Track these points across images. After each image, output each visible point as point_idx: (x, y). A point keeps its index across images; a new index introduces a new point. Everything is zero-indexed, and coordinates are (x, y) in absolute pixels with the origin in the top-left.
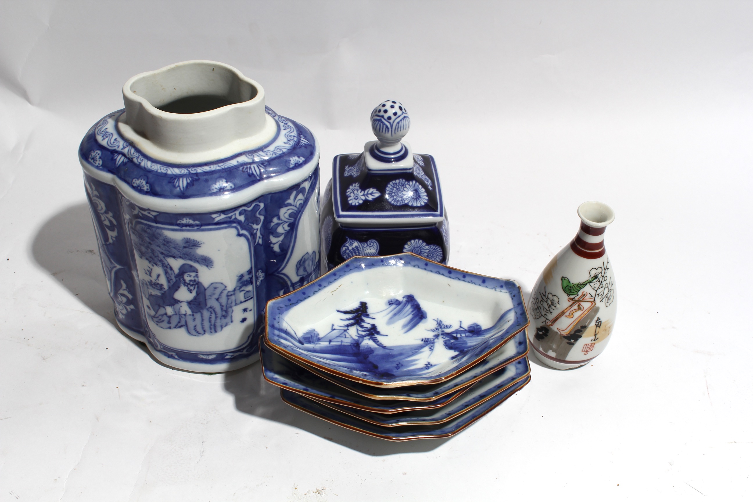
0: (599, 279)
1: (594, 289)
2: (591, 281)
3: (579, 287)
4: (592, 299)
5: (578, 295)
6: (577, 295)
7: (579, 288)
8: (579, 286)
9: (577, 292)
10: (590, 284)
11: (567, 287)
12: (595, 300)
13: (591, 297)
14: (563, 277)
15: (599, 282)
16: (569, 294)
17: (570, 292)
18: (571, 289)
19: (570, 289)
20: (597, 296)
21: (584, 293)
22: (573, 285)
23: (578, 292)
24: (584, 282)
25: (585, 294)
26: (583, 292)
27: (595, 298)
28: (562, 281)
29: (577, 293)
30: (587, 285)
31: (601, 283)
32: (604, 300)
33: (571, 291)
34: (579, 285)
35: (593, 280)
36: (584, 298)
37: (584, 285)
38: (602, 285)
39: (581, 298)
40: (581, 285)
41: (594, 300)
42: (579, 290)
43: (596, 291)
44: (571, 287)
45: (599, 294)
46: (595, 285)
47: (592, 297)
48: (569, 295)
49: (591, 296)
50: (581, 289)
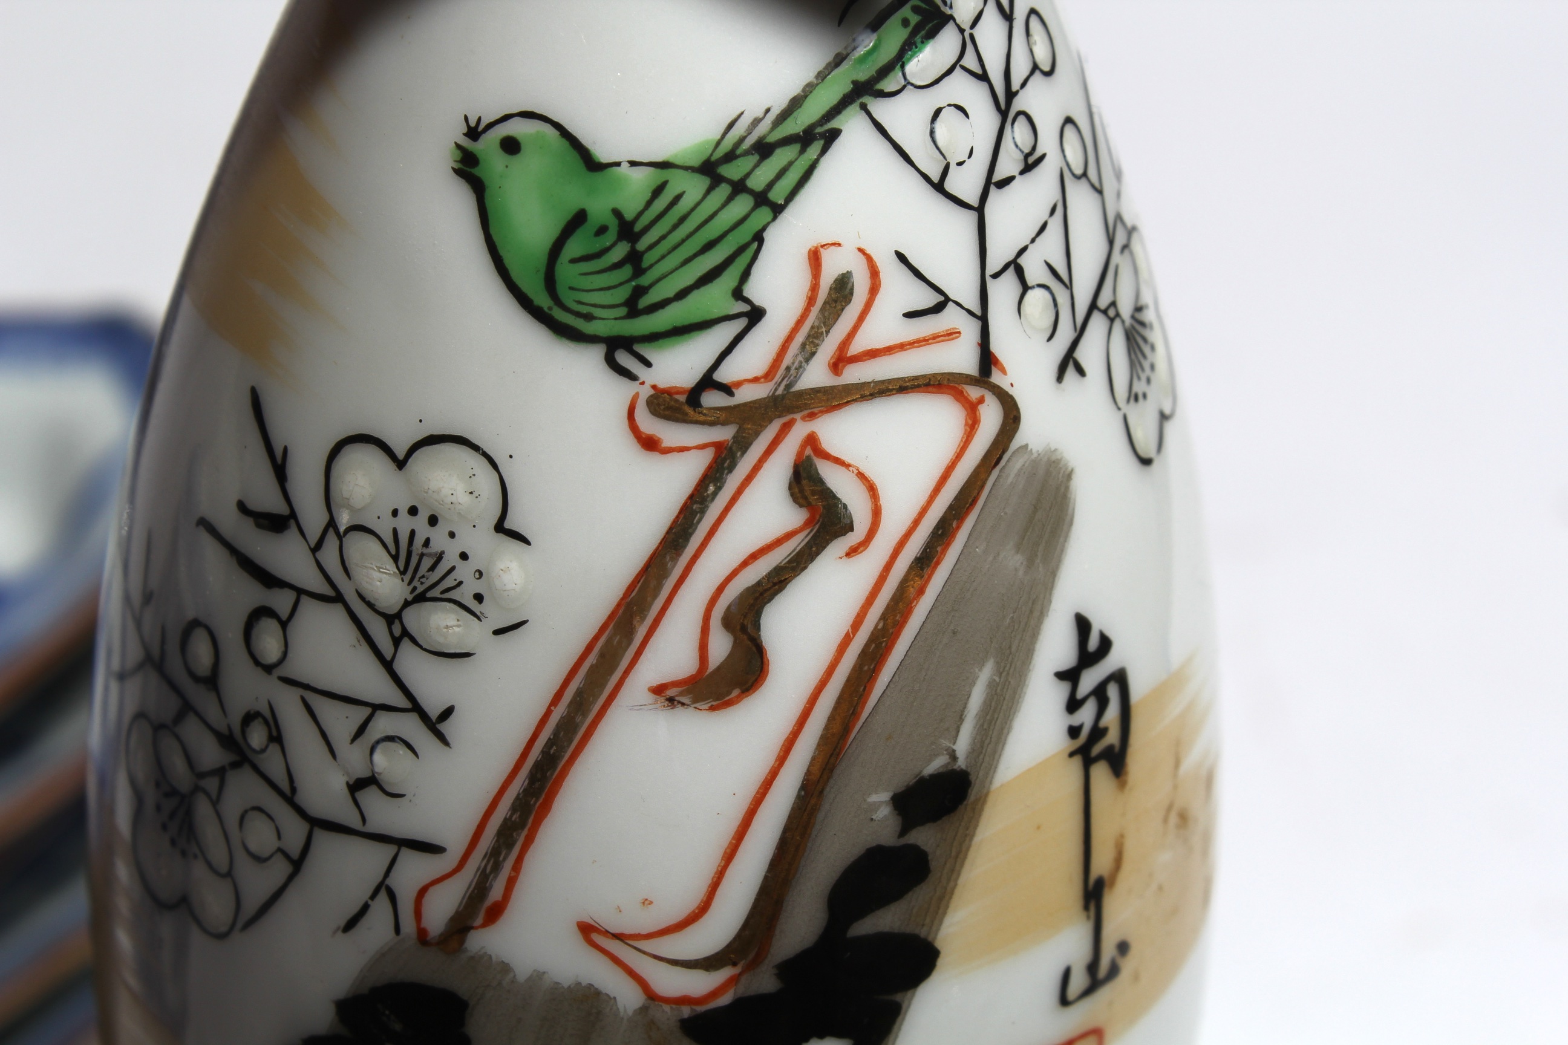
0: (968, 41)
1: (939, 187)
2: (885, 71)
3: (739, 187)
4: (952, 335)
5: (755, 315)
6: (739, 325)
7: (742, 205)
8: (733, 171)
9: (728, 280)
10: (881, 109)
11: (574, 247)
12: (995, 347)
13: (938, 308)
14: (473, 133)
15: (983, 77)
16: (626, 343)
17: (633, 308)
18: (634, 259)
19: (620, 251)
20: (1003, 291)
21: (833, 266)
22: (658, 191)
23: (746, 275)
24: (796, 103)
25: (843, 287)
26: (815, 258)
27: (983, 319)
28: (478, 188)
29: (738, 294)
30: (835, 134)
31: (1011, 95)
32: (1090, 353)
33: (640, 292)
34: (730, 157)
35: (899, 60)
36: (855, 348)
37: (805, 139)
38: (1019, 133)
39: (809, 351)
40: (764, 149)
41: (987, 360)
42: (759, 238)
43: (980, 210)
44: (627, 230)
45: (1015, 266)
46: (942, 129)
47: (951, 318)
48: (624, 359)
49: (926, 299)
50: (778, 210)
